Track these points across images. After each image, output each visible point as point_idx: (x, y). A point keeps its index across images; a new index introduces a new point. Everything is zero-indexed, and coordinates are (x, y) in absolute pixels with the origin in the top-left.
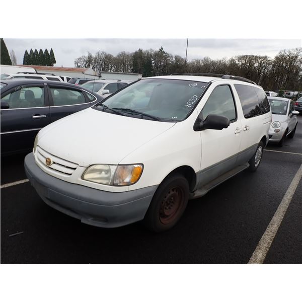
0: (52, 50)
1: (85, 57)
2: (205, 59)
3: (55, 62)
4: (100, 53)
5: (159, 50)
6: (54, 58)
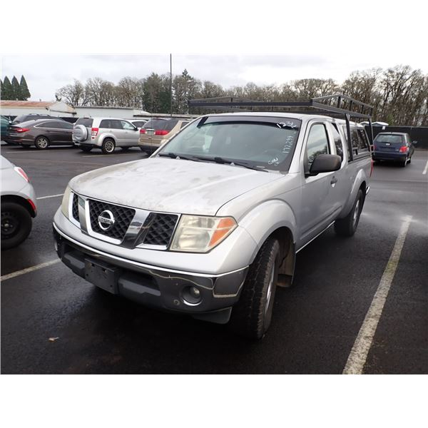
1: (71, 86)
5: (182, 74)
6: (28, 90)
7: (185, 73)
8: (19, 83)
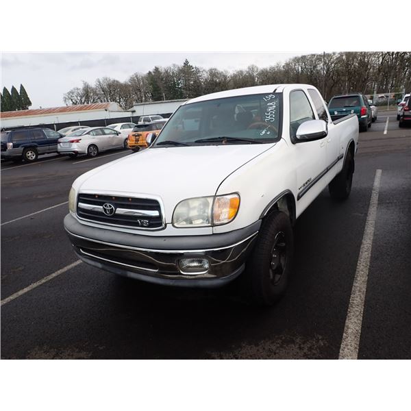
0: (22, 87)
1: (77, 89)
2: (249, 68)
3: (30, 103)
4: (101, 81)
5: (183, 65)
6: (28, 98)
7: (186, 63)
8: (19, 92)
